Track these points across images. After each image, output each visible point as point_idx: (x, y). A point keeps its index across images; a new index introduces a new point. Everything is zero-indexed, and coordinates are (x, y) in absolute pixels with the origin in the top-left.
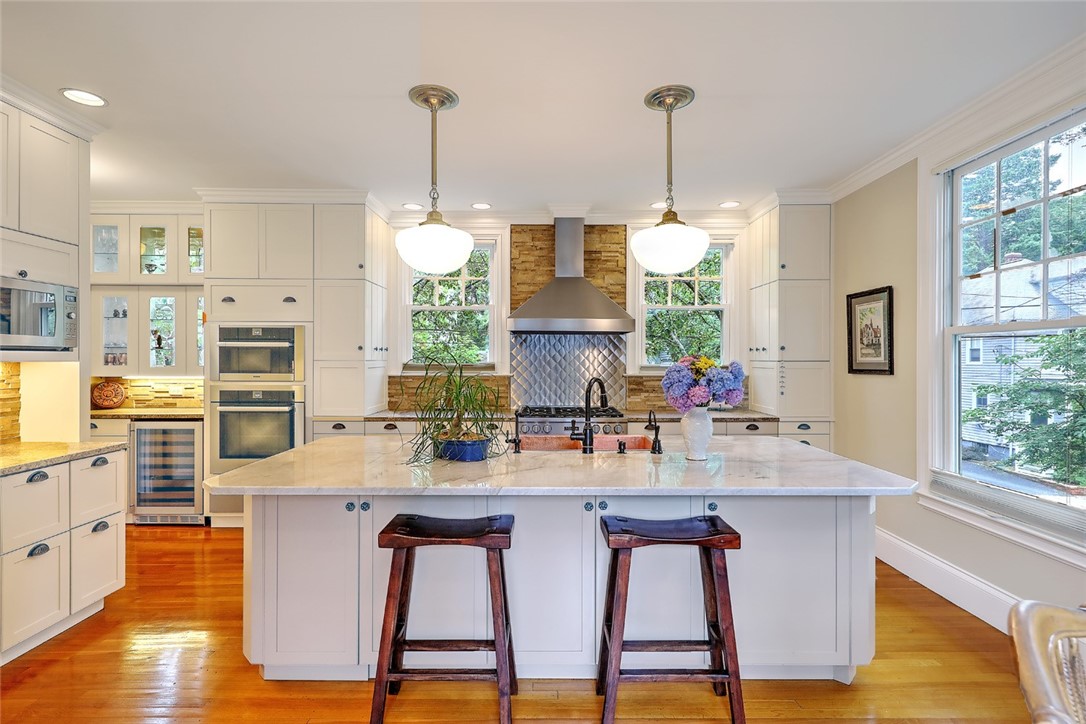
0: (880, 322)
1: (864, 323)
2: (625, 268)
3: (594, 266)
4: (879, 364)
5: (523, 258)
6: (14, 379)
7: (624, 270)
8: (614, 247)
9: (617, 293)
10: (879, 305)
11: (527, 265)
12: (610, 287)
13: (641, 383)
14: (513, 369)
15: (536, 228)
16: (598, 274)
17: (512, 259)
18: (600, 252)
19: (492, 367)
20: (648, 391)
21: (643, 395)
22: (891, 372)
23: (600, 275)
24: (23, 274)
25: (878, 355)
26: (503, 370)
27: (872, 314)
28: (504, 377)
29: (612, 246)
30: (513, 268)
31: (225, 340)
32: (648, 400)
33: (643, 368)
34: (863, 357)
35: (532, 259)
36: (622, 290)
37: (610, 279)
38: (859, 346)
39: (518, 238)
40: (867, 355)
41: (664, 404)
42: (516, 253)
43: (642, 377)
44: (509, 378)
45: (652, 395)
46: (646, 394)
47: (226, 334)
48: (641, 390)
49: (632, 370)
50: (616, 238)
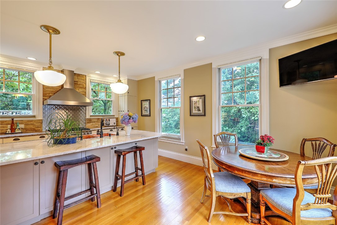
0: (148, 106)
1: (145, 106)
2: (86, 88)
3: (76, 85)
4: (148, 114)
8: (82, 81)
9: (83, 94)
10: (148, 103)
12: (81, 92)
13: (91, 120)
14: (44, 117)
18: (77, 82)
19: (34, 117)
21: (91, 124)
22: (150, 116)
23: (77, 88)
25: (147, 113)
26: (40, 117)
27: (146, 104)
28: (40, 120)
32: (93, 125)
33: (91, 116)
34: (144, 113)
36: (85, 94)
37: (81, 90)
38: (143, 111)
40: (145, 113)
41: (97, 125)
43: (91, 119)
44: (42, 120)
45: (94, 123)
46: (92, 123)
48: (91, 122)
49: (88, 117)
50: (83, 78)
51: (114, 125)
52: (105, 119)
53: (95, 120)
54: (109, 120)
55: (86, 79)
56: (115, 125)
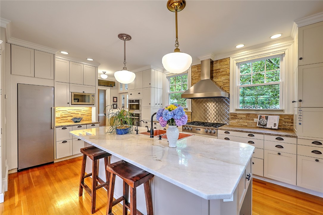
2: (229, 73)
3: (218, 74)
5: (195, 76)
6: (91, 110)
7: (229, 74)
8: (225, 66)
9: (226, 83)
11: (196, 78)
12: (223, 81)
13: (236, 116)
14: (192, 110)
15: (199, 65)
16: (219, 77)
17: (192, 77)
18: (220, 69)
20: (239, 119)
21: (237, 120)
24: (84, 92)
28: (189, 112)
29: (224, 66)
30: (192, 79)
31: (130, 103)
32: (239, 122)
33: (237, 110)
35: (197, 75)
36: (228, 82)
37: (223, 78)
39: (194, 70)
41: (246, 124)
42: (193, 74)
43: (236, 113)
44: (191, 112)
45: (240, 120)
46: (238, 120)
47: (131, 101)
48: (236, 118)
49: (232, 111)
50: (226, 63)
51: (273, 127)
52: (259, 115)
53: (243, 116)
54: (267, 118)
55: (230, 63)
56: (276, 127)
